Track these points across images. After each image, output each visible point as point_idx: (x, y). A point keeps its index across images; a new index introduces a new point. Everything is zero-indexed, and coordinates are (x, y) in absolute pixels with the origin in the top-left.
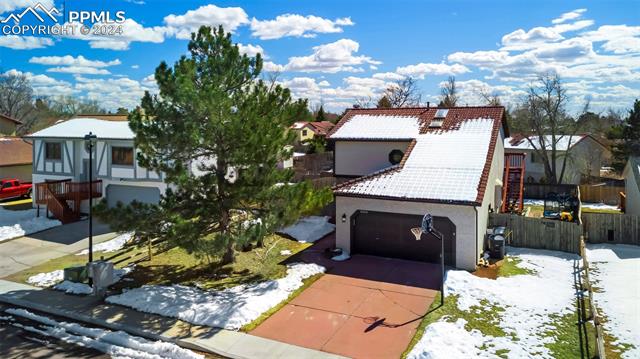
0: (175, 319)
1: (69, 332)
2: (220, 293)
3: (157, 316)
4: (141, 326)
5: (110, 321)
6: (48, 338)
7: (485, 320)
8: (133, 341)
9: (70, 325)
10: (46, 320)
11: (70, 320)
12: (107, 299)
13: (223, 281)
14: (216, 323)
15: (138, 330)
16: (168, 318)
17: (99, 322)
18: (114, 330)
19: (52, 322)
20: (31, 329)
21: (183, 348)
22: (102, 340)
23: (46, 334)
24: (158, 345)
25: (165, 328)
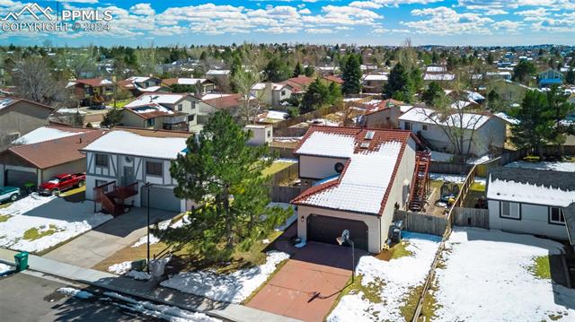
0: (203, 297)
1: (146, 308)
2: (227, 277)
3: (193, 295)
4: (185, 303)
5: (166, 300)
6: (136, 312)
7: (373, 293)
8: (183, 313)
9: (145, 303)
10: (129, 299)
11: (144, 300)
12: (161, 284)
13: (228, 268)
14: (227, 299)
15: (184, 305)
16: (200, 297)
17: (161, 300)
18: (171, 306)
19: (134, 301)
20: (125, 306)
21: (211, 316)
22: (166, 313)
23: (134, 310)
24: (197, 315)
25: (199, 304)
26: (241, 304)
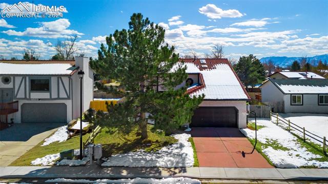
0: (157, 167)
3: (147, 167)
4: (144, 174)
5: (124, 175)
11: (100, 178)
12: (103, 165)
15: (146, 176)
16: (153, 167)
26: (194, 166)
